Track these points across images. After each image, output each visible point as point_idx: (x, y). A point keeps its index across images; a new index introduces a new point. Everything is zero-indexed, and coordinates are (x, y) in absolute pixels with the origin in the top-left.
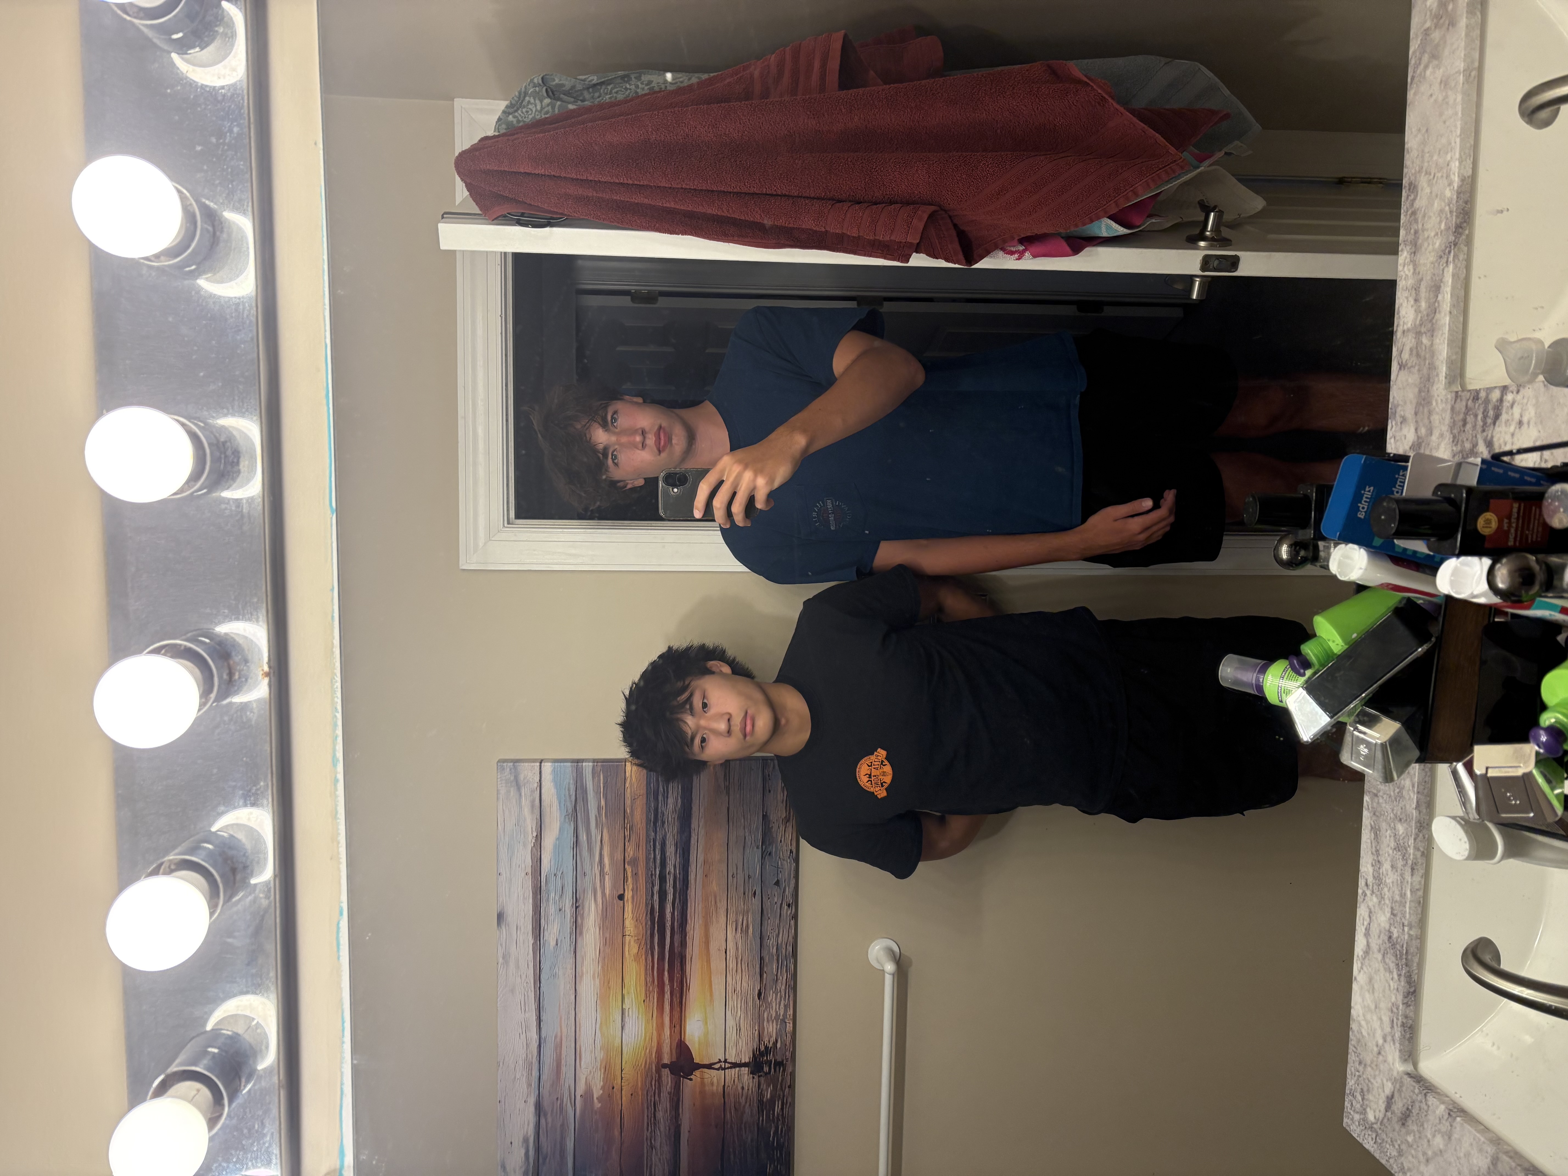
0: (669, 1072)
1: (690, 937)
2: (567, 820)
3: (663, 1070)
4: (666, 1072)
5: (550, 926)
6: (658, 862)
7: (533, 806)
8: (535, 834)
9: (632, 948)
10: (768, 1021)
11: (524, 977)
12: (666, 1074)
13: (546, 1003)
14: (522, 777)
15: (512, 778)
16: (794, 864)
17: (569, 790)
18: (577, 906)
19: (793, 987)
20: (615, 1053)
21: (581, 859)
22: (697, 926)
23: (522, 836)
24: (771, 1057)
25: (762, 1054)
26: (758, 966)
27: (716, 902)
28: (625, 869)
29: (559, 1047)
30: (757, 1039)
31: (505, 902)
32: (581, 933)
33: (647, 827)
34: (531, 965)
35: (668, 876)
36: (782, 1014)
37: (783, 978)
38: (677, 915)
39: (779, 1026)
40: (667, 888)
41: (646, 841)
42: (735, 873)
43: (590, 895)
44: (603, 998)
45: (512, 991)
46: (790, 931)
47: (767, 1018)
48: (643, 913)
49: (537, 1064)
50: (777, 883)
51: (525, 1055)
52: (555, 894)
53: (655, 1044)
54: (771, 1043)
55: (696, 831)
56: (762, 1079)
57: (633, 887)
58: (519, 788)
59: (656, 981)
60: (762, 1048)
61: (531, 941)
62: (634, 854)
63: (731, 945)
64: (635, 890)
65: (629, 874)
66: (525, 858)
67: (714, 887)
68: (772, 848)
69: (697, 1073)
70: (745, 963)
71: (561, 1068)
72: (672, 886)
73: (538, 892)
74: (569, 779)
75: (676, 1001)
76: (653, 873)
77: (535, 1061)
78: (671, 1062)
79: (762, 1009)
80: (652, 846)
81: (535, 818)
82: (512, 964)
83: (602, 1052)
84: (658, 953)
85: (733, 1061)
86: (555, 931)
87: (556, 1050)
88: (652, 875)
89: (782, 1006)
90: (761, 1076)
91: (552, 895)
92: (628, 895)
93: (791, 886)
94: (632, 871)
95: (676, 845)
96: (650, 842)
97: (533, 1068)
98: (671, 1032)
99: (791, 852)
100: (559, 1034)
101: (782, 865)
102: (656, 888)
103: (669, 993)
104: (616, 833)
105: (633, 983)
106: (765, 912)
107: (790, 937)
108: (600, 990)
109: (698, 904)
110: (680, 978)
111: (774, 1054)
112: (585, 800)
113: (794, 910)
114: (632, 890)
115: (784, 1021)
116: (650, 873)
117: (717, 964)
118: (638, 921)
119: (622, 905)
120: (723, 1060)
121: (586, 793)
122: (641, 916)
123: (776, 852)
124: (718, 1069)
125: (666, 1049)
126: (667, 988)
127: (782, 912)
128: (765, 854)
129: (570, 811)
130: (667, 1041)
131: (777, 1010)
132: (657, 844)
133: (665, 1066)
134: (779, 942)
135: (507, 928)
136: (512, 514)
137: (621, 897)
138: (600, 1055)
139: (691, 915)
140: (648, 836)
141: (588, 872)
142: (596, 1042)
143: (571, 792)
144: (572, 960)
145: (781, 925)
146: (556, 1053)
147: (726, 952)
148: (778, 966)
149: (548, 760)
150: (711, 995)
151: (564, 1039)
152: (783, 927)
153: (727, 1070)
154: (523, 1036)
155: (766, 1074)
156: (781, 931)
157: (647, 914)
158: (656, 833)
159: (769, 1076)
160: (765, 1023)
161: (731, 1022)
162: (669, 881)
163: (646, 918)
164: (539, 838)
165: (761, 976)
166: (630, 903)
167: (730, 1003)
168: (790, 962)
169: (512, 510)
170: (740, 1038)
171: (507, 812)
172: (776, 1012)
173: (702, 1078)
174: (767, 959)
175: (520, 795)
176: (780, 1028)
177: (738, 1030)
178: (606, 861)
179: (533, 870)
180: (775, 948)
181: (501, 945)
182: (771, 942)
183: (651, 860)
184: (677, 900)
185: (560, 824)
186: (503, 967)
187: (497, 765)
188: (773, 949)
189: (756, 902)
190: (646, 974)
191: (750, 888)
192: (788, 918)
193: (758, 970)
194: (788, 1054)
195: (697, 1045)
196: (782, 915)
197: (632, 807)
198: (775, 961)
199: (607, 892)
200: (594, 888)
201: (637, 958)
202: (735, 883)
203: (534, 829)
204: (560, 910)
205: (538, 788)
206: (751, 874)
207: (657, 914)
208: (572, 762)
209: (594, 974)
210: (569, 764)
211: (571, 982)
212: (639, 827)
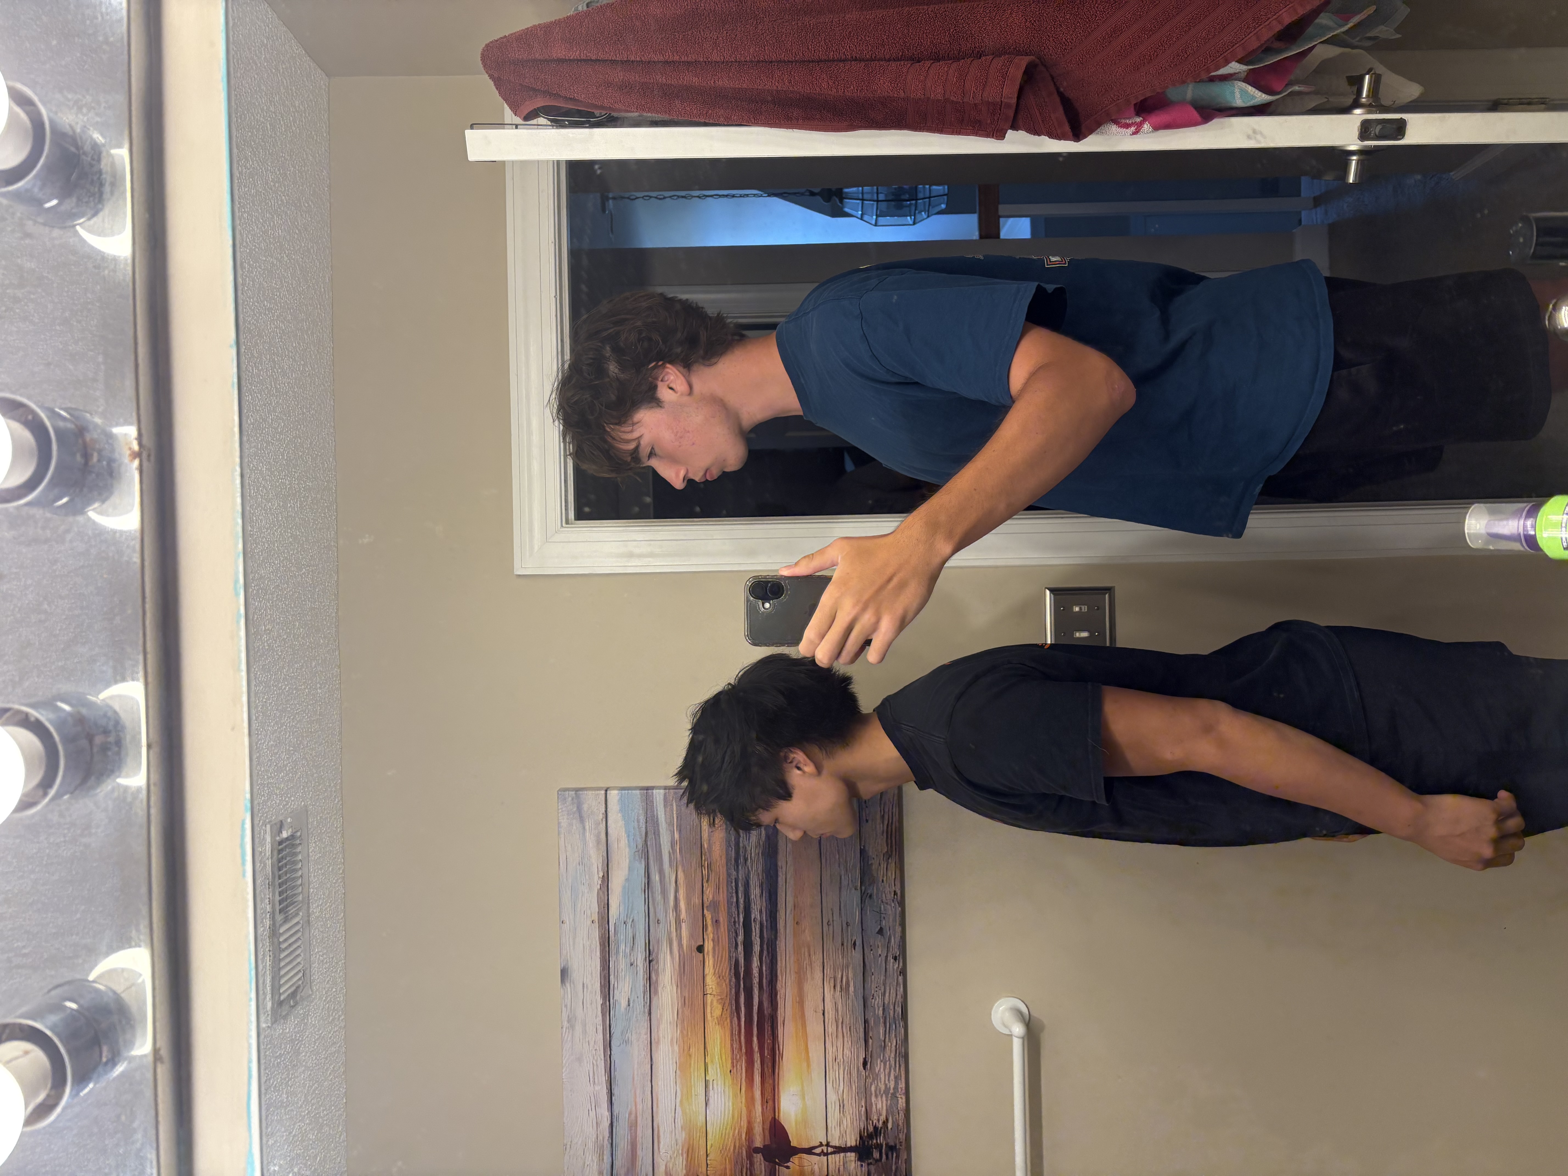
0: (762, 1159)
1: (782, 996)
2: (637, 858)
3: (755, 1155)
4: (758, 1158)
5: (620, 982)
6: (742, 906)
7: (598, 842)
8: (601, 874)
9: (715, 1009)
10: (876, 1096)
11: (592, 1043)
12: (759, 1160)
13: (617, 1075)
14: (585, 807)
15: (575, 809)
16: (900, 909)
17: (638, 821)
18: (651, 960)
19: (904, 1057)
20: (698, 1134)
21: (654, 904)
22: (789, 984)
23: (587, 876)
24: (881, 1140)
25: (871, 1136)
26: (862, 1030)
27: (809, 955)
28: (703, 915)
29: (633, 1126)
30: (864, 1118)
31: (569, 955)
32: (656, 992)
33: (727, 865)
34: (600, 1028)
35: (753, 924)
36: (892, 1087)
37: (891, 1045)
38: (766, 971)
39: (889, 1102)
40: (753, 938)
41: (727, 882)
42: (831, 920)
43: (665, 947)
44: (683, 1067)
45: (580, 1060)
46: (898, 989)
47: (875, 1092)
48: (727, 969)
49: (609, 1146)
50: (881, 931)
51: (595, 1136)
52: (625, 946)
53: (744, 1124)
54: (881, 1122)
55: (784, 869)
56: (872, 1168)
57: (713, 937)
58: (582, 820)
59: (743, 1048)
60: (871, 1129)
61: (600, 1001)
62: (713, 898)
63: (829, 1006)
64: (716, 941)
65: (709, 922)
66: (590, 904)
67: (807, 936)
68: (873, 889)
69: (795, 1159)
70: (846, 1027)
71: (636, 1153)
72: (758, 935)
73: (606, 943)
74: (638, 810)
75: (768, 1071)
76: (737, 919)
77: (607, 1143)
78: (764, 1146)
79: (869, 1081)
80: (734, 888)
81: (601, 855)
82: (578, 1028)
83: (684, 1132)
84: (745, 1015)
85: (837, 1145)
86: (626, 989)
87: (631, 1130)
88: (735, 922)
89: (892, 1077)
90: (871, 1163)
91: (622, 947)
92: (709, 946)
93: (897, 936)
94: (712, 918)
95: (761, 886)
96: (732, 883)
97: (605, 1152)
98: (763, 1109)
99: (895, 893)
100: (634, 1112)
101: (885, 910)
102: (741, 938)
103: (759, 1062)
104: (693, 872)
105: (717, 1050)
106: (868, 967)
107: (898, 997)
108: (680, 1058)
109: (789, 957)
110: (771, 1045)
111: (884, 1137)
112: (657, 834)
113: (901, 964)
114: (713, 940)
115: (894, 1096)
116: (733, 920)
117: (814, 1027)
118: (721, 977)
119: (702, 959)
120: (824, 1143)
121: (658, 825)
122: (724, 971)
123: (877, 894)
124: (819, 1155)
125: (758, 1129)
126: (757, 1057)
127: (888, 967)
128: (866, 896)
129: (640, 846)
130: (758, 1120)
131: (887, 1082)
132: (740, 885)
133: (757, 1150)
134: (886, 1002)
135: (572, 985)
136: (572, 515)
137: (700, 949)
138: (682, 1136)
139: (781, 970)
140: (729, 875)
141: (661, 917)
142: (676, 1120)
143: (641, 824)
144: (646, 1024)
145: (888, 982)
146: (631, 1133)
147: (824, 1014)
148: (885, 1031)
149: (614, 788)
150: (809, 1065)
151: (639, 1119)
152: (890, 984)
153: (830, 1156)
154: (592, 1114)
155: (877, 1161)
156: (888, 988)
157: (730, 969)
158: (738, 872)
159: (880, 1164)
160: (873, 1099)
161: (832, 1097)
162: (755, 929)
163: (729, 974)
164: (606, 879)
165: (866, 1042)
166: (711, 956)
167: (831, 1075)
168: (900, 1026)
169: (571, 511)
170: (844, 1115)
171: (569, 848)
172: (886, 1085)
173: (801, 1166)
174: (872, 1023)
175: (584, 828)
176: (891, 1104)
177: (842, 1106)
178: (682, 905)
179: (600, 918)
180: (881, 1009)
181: (566, 1006)
182: (877, 1002)
183: (734, 905)
184: (765, 953)
185: (630, 862)
186: (569, 1032)
187: (558, 794)
188: (879, 1010)
189: (857, 955)
190: (732, 1040)
191: (849, 937)
192: (895, 974)
193: (862, 1035)
194: (902, 1137)
195: (794, 1124)
196: (888, 970)
197: (709, 840)
198: (882, 1025)
199: (685, 942)
200: (669, 939)
201: (720, 1021)
202: (831, 932)
203: (600, 869)
204: (632, 965)
205: (604, 819)
206: (849, 921)
207: (743, 969)
208: (640, 790)
209: (672, 1040)
210: (638, 792)
211: (646, 1049)
212: (718, 864)
